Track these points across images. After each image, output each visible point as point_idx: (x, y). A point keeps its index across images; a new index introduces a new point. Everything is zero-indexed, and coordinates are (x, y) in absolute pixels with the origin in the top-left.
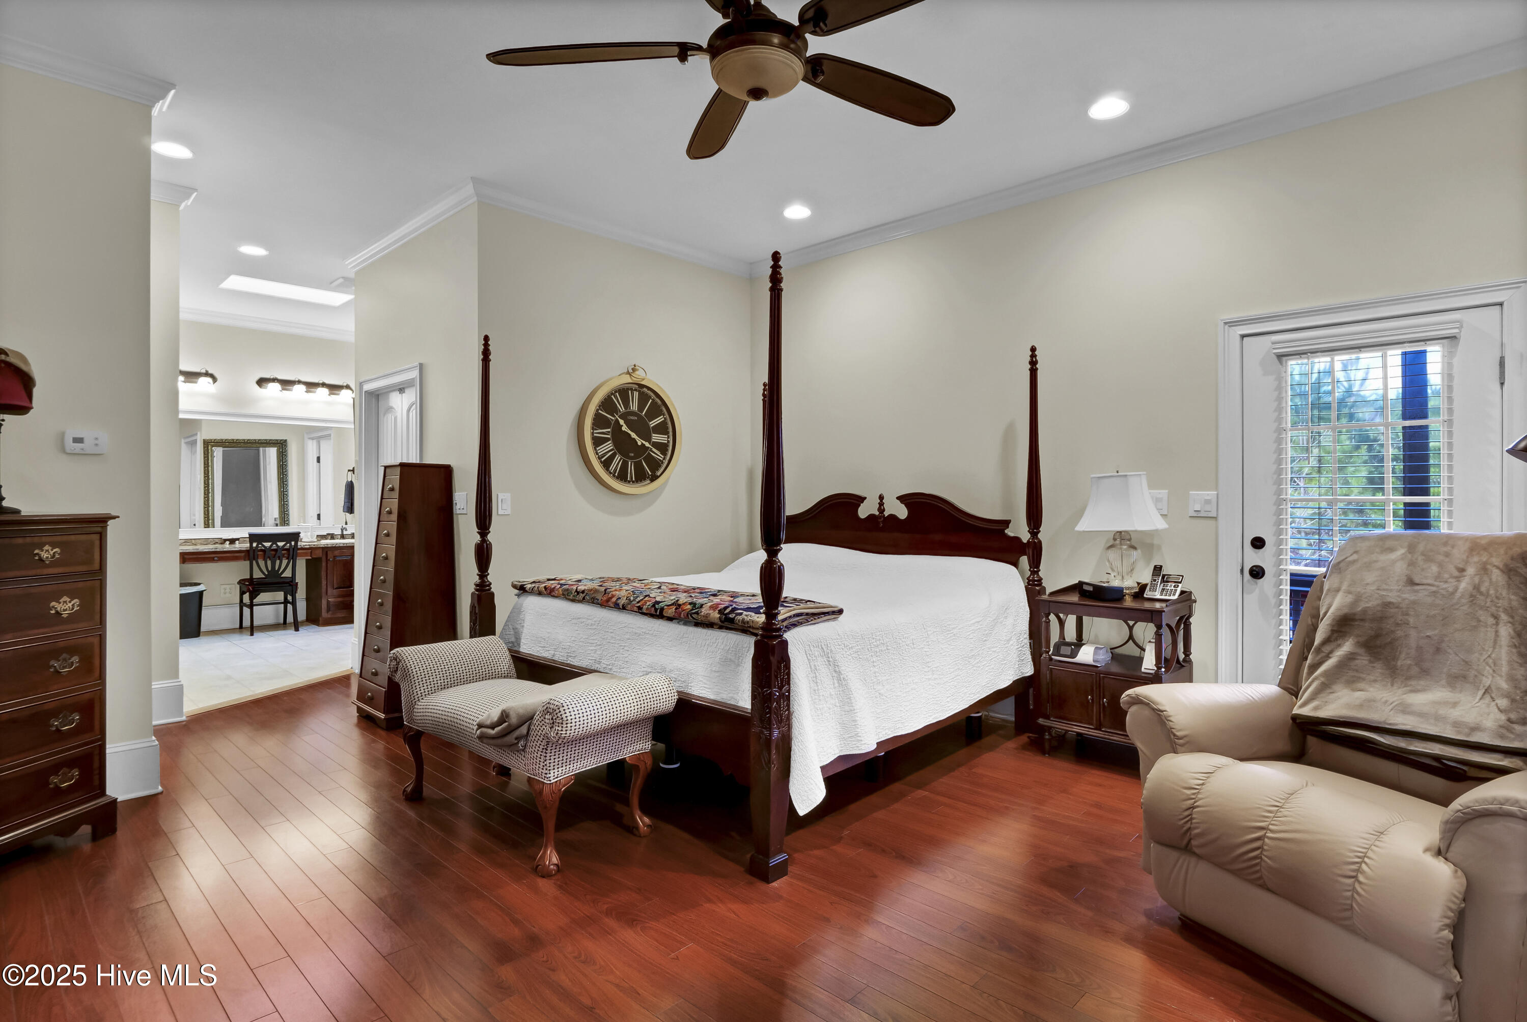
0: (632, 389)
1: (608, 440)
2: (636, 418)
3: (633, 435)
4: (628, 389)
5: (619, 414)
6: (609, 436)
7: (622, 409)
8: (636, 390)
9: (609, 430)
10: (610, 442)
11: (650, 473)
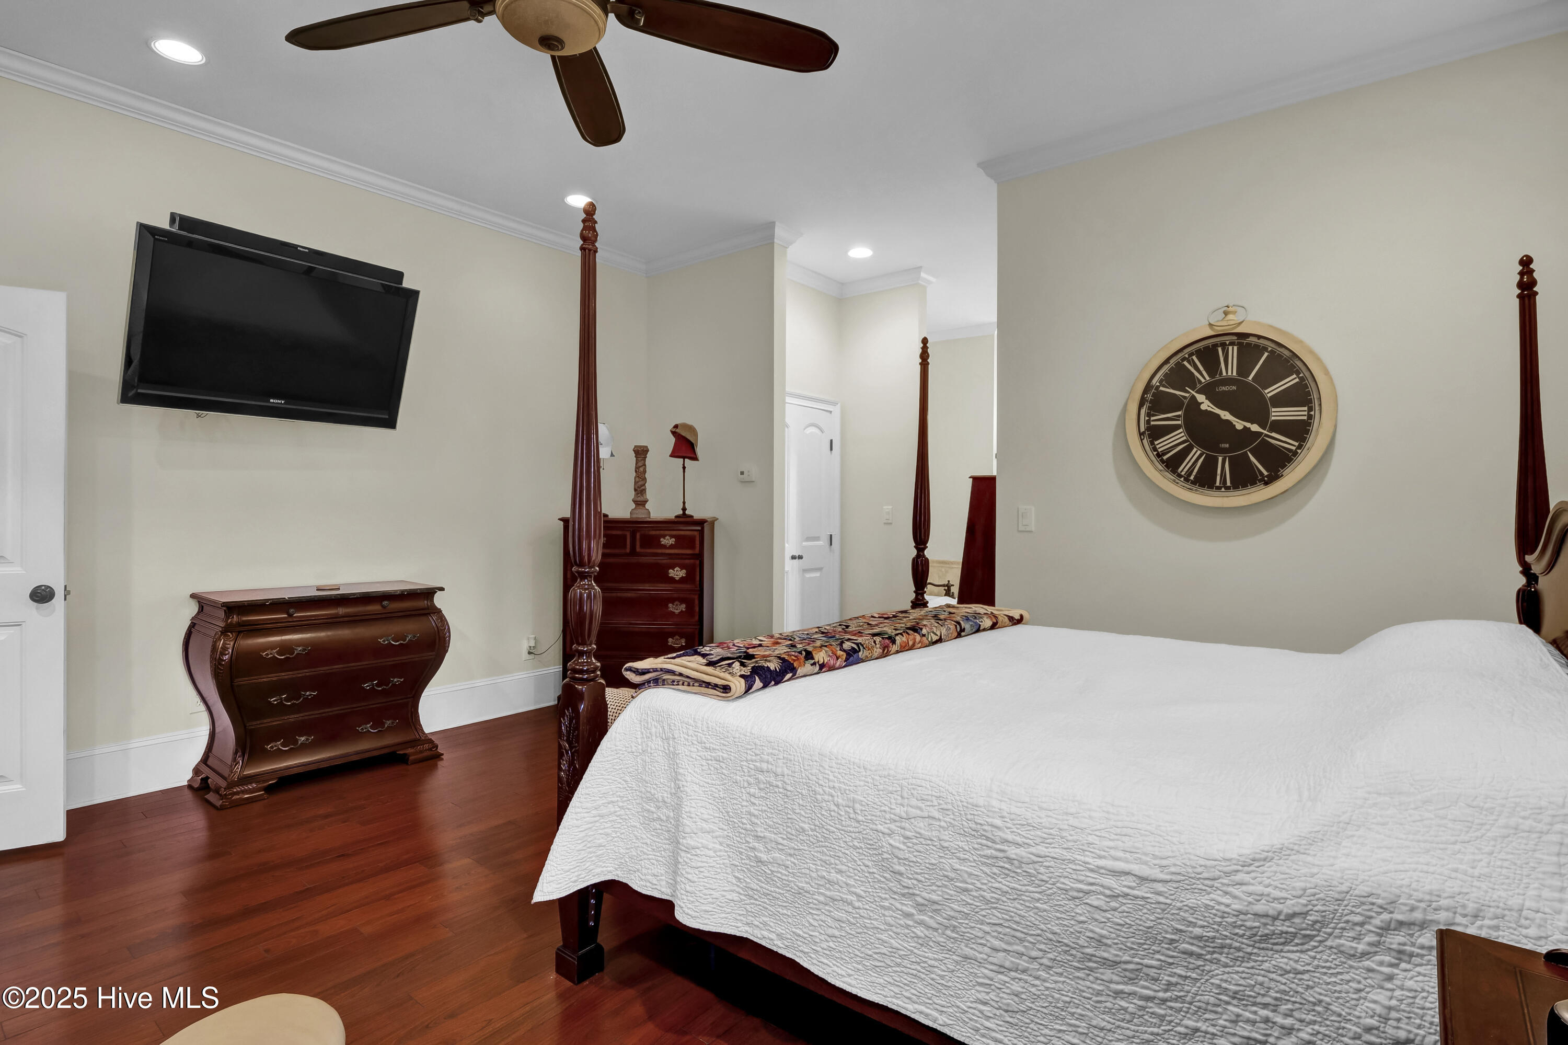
0: (1223, 345)
1: (1177, 427)
2: (1235, 388)
3: (1225, 415)
4: (1215, 346)
5: (1199, 386)
6: (1179, 422)
7: (1204, 377)
8: (1232, 344)
9: (1179, 413)
10: (1181, 430)
11: (1266, 473)
